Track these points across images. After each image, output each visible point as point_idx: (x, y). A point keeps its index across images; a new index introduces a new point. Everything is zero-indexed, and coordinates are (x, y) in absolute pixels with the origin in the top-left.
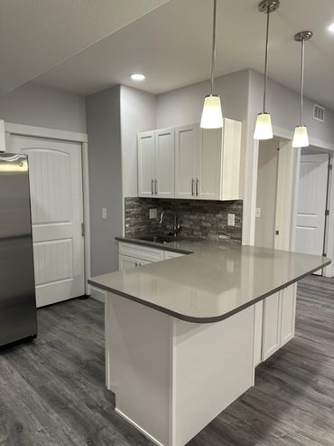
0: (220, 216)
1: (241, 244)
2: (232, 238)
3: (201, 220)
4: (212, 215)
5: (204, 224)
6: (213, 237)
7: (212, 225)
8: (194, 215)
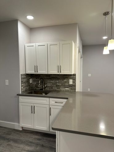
0: (65, 80)
1: (75, 91)
2: (71, 89)
3: (56, 83)
4: (62, 80)
5: (58, 84)
6: (62, 89)
7: (62, 84)
8: (53, 80)
